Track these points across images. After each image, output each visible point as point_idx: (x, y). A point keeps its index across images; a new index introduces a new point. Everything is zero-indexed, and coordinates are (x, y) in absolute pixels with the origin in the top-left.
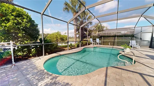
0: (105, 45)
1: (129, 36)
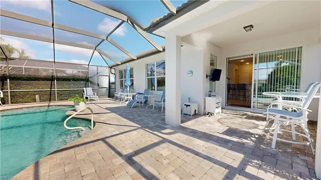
1: (81, 80)
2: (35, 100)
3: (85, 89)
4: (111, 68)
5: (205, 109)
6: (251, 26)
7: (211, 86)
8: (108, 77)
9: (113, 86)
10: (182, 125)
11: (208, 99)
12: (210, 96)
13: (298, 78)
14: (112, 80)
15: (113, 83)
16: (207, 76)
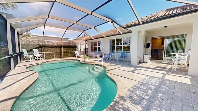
0: (47, 58)
1: (73, 47)
2: (53, 57)
3: (75, 52)
4: (86, 41)
5: (143, 60)
6: (167, 26)
7: (146, 50)
8: (84, 46)
9: (87, 50)
10: (138, 65)
11: (145, 56)
12: (146, 54)
13: (184, 47)
14: (87, 47)
15: (87, 49)
16: (144, 46)
